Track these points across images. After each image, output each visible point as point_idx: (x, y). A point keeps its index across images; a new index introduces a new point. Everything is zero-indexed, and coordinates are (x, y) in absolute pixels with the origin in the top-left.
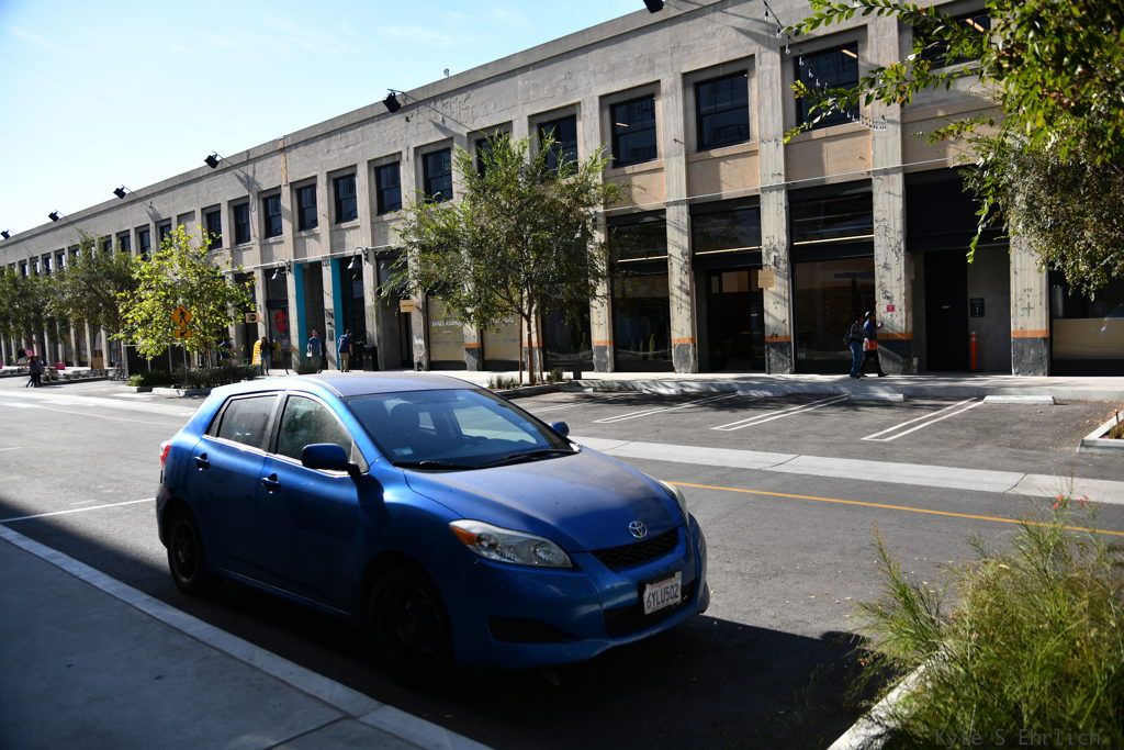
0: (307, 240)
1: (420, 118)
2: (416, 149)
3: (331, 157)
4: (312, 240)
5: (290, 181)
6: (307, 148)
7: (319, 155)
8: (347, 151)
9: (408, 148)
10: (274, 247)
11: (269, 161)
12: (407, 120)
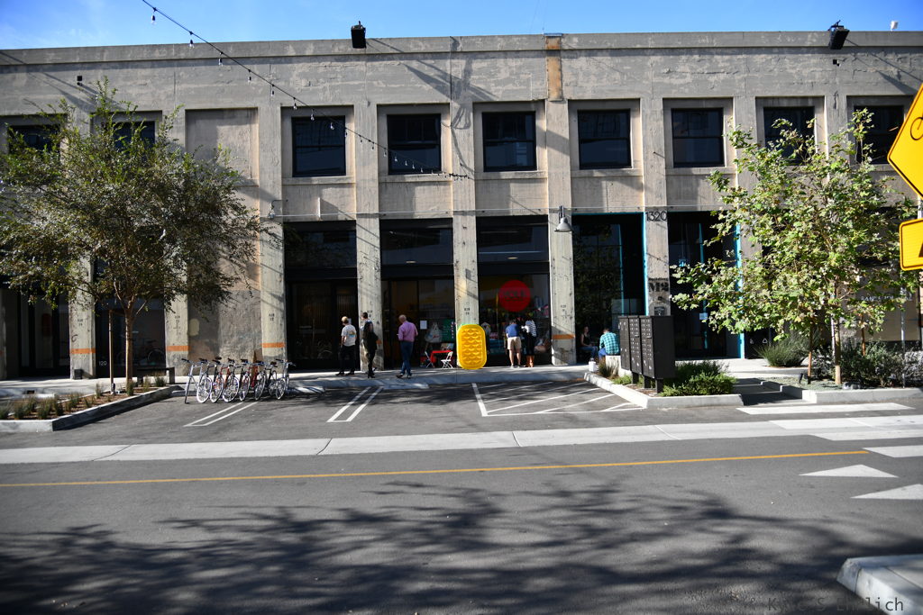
0: (604, 183)
1: (859, 66)
2: (849, 98)
3: (675, 81)
4: (617, 184)
5: (567, 96)
6: (618, 60)
7: (649, 74)
8: (713, 79)
9: (836, 95)
10: (512, 185)
11: (514, 63)
12: (835, 62)
